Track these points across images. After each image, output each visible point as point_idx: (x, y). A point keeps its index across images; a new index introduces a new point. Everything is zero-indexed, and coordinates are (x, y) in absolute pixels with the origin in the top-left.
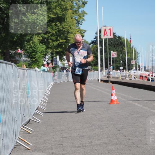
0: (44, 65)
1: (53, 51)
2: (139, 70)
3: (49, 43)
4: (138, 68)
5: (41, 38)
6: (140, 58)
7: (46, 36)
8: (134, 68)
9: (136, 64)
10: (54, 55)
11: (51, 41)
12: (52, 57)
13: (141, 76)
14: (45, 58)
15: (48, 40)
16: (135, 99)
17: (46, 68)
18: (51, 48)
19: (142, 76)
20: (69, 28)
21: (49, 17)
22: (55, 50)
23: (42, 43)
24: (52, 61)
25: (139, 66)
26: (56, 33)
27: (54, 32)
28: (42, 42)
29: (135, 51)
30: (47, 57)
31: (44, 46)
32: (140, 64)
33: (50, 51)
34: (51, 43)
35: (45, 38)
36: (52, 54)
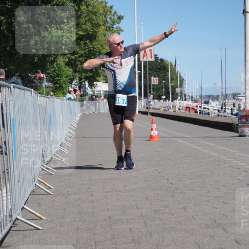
0: (70, 92)
1: (81, 76)
2: (185, 100)
3: (77, 65)
4: (184, 98)
5: (67, 60)
6: (187, 86)
7: (73, 57)
8: (179, 98)
9: (181, 93)
10: (83, 80)
11: (79, 63)
12: (80, 83)
13: (187, 108)
14: (71, 84)
15: (75, 61)
16: (180, 135)
17: (72, 96)
18: (79, 72)
19: (189, 108)
20: (101, 48)
21: (77, 34)
22: (83, 74)
23: (68, 66)
24: (80, 88)
25: (185, 95)
26: (85, 53)
27: (83, 52)
28: (68, 64)
29: (180, 77)
30: (74, 83)
31: (71, 70)
32: (187, 92)
33: (77, 75)
34: (79, 66)
35: (72, 60)
36: (80, 79)
